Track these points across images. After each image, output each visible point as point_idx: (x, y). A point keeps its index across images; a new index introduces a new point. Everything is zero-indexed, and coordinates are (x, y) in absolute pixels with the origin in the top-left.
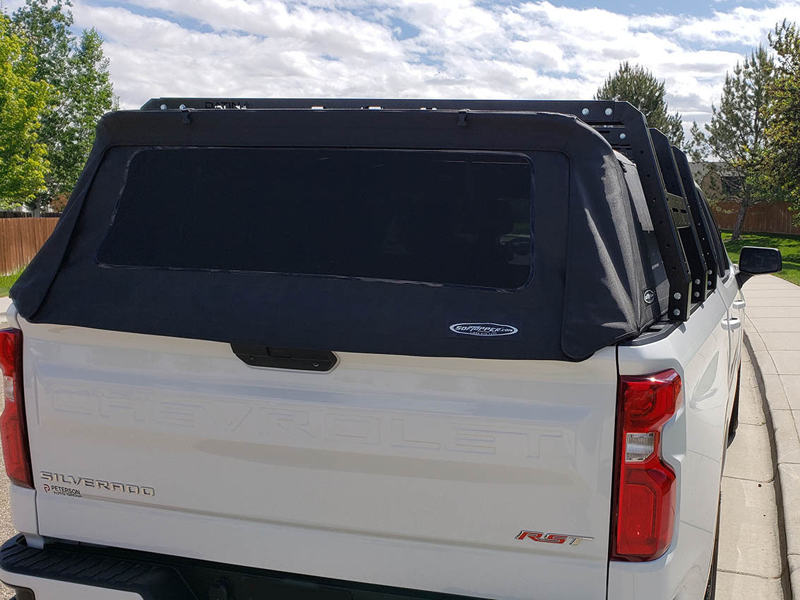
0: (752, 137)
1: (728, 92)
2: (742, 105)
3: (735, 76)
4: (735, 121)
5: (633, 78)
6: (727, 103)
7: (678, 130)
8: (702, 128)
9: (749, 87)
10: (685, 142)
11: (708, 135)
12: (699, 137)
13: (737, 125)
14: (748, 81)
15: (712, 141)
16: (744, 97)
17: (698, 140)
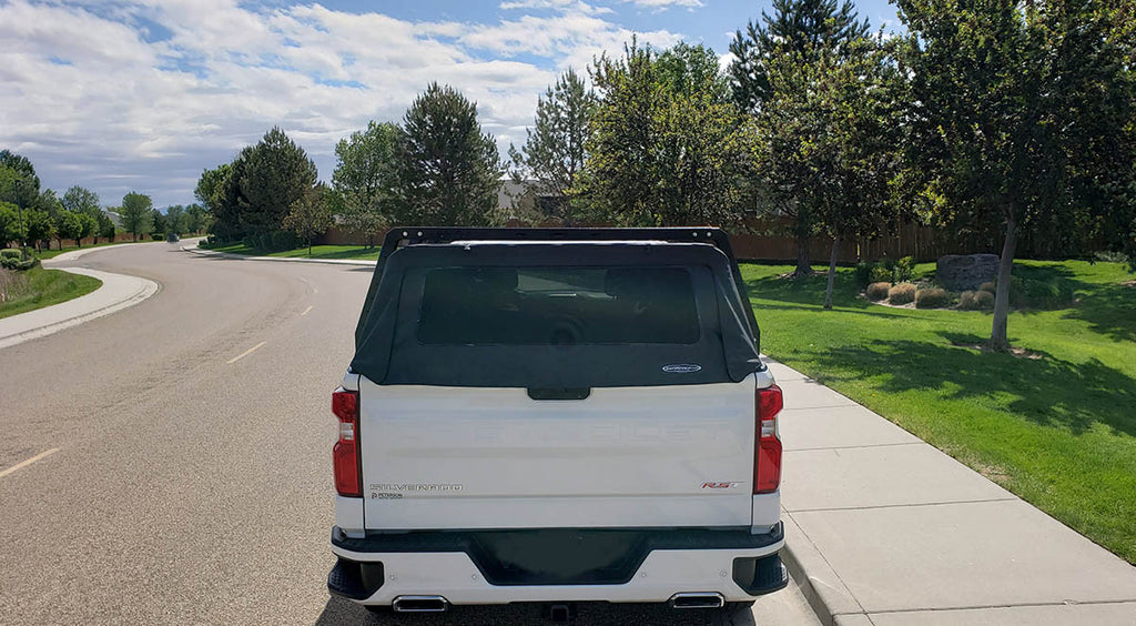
0: (568, 159)
1: (541, 114)
2: (556, 126)
3: (547, 99)
4: (551, 142)
5: (443, 98)
6: (541, 125)
7: (492, 150)
8: (519, 150)
9: (562, 109)
10: (502, 162)
11: (526, 157)
12: (517, 159)
13: (553, 147)
14: (560, 103)
15: (529, 163)
16: (558, 119)
17: (516, 162)
